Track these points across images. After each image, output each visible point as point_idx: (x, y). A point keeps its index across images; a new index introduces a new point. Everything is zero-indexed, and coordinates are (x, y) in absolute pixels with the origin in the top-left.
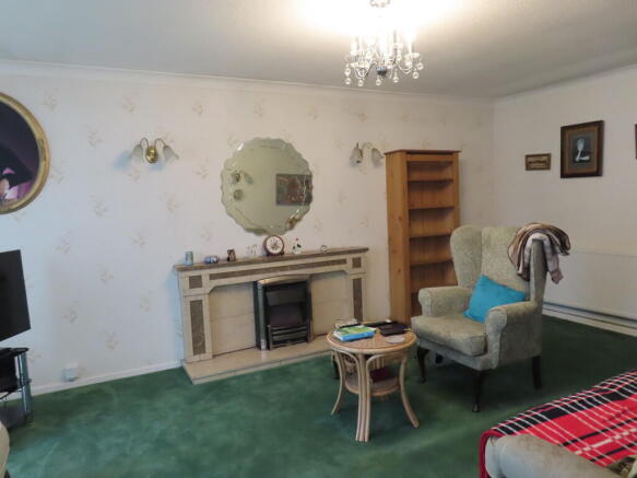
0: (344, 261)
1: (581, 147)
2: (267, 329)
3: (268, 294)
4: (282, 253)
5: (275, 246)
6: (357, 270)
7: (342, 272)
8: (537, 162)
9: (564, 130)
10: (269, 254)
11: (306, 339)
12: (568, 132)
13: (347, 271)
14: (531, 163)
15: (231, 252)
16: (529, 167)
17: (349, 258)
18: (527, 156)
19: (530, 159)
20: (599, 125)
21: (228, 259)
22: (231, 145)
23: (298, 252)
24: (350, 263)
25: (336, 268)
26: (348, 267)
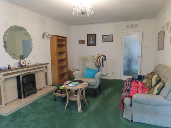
0: (43, 67)
1: (91, 39)
2: (24, 91)
3: (23, 79)
4: (26, 65)
5: (23, 63)
6: (46, 70)
7: (42, 70)
8: (81, 42)
9: (88, 35)
10: (22, 66)
11: (35, 92)
12: (89, 36)
13: (44, 70)
14: (80, 42)
15: (9, 66)
16: (79, 43)
17: (44, 66)
18: (79, 40)
19: (80, 41)
20: (95, 34)
21: (8, 68)
22: (6, 27)
23: (30, 65)
24: (44, 67)
25: (41, 69)
26: (44, 69)
